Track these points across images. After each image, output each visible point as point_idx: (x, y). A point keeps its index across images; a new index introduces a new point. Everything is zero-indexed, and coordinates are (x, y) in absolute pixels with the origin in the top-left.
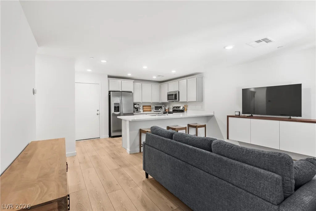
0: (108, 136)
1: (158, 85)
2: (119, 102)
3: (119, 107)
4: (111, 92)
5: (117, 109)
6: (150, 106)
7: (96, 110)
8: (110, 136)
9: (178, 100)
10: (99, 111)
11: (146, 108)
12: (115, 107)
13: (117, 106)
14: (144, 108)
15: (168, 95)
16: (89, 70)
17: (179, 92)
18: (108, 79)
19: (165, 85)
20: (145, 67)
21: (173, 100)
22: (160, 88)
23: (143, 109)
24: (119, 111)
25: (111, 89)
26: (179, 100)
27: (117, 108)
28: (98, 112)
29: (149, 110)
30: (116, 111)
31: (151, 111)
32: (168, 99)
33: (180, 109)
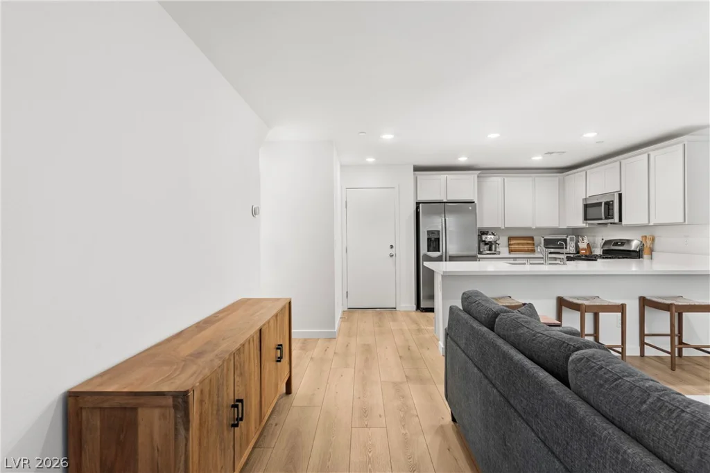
0: (414, 307)
1: (555, 179)
2: (440, 229)
3: (439, 239)
4: (421, 205)
5: (434, 245)
6: (532, 238)
7: (389, 246)
8: (418, 307)
9: (616, 219)
10: (394, 249)
11: (518, 244)
12: (429, 240)
13: (433, 237)
14: (512, 242)
15: (586, 207)
16: (371, 160)
17: (620, 195)
18: (414, 174)
19: (579, 174)
20: (493, 136)
21: (601, 219)
22: (562, 186)
23: (509, 245)
24: (439, 251)
25: (421, 198)
26: (620, 220)
27: (434, 243)
28: (392, 251)
29: (526, 247)
30: (431, 248)
31: (533, 251)
32: (586, 219)
33: (631, 247)
